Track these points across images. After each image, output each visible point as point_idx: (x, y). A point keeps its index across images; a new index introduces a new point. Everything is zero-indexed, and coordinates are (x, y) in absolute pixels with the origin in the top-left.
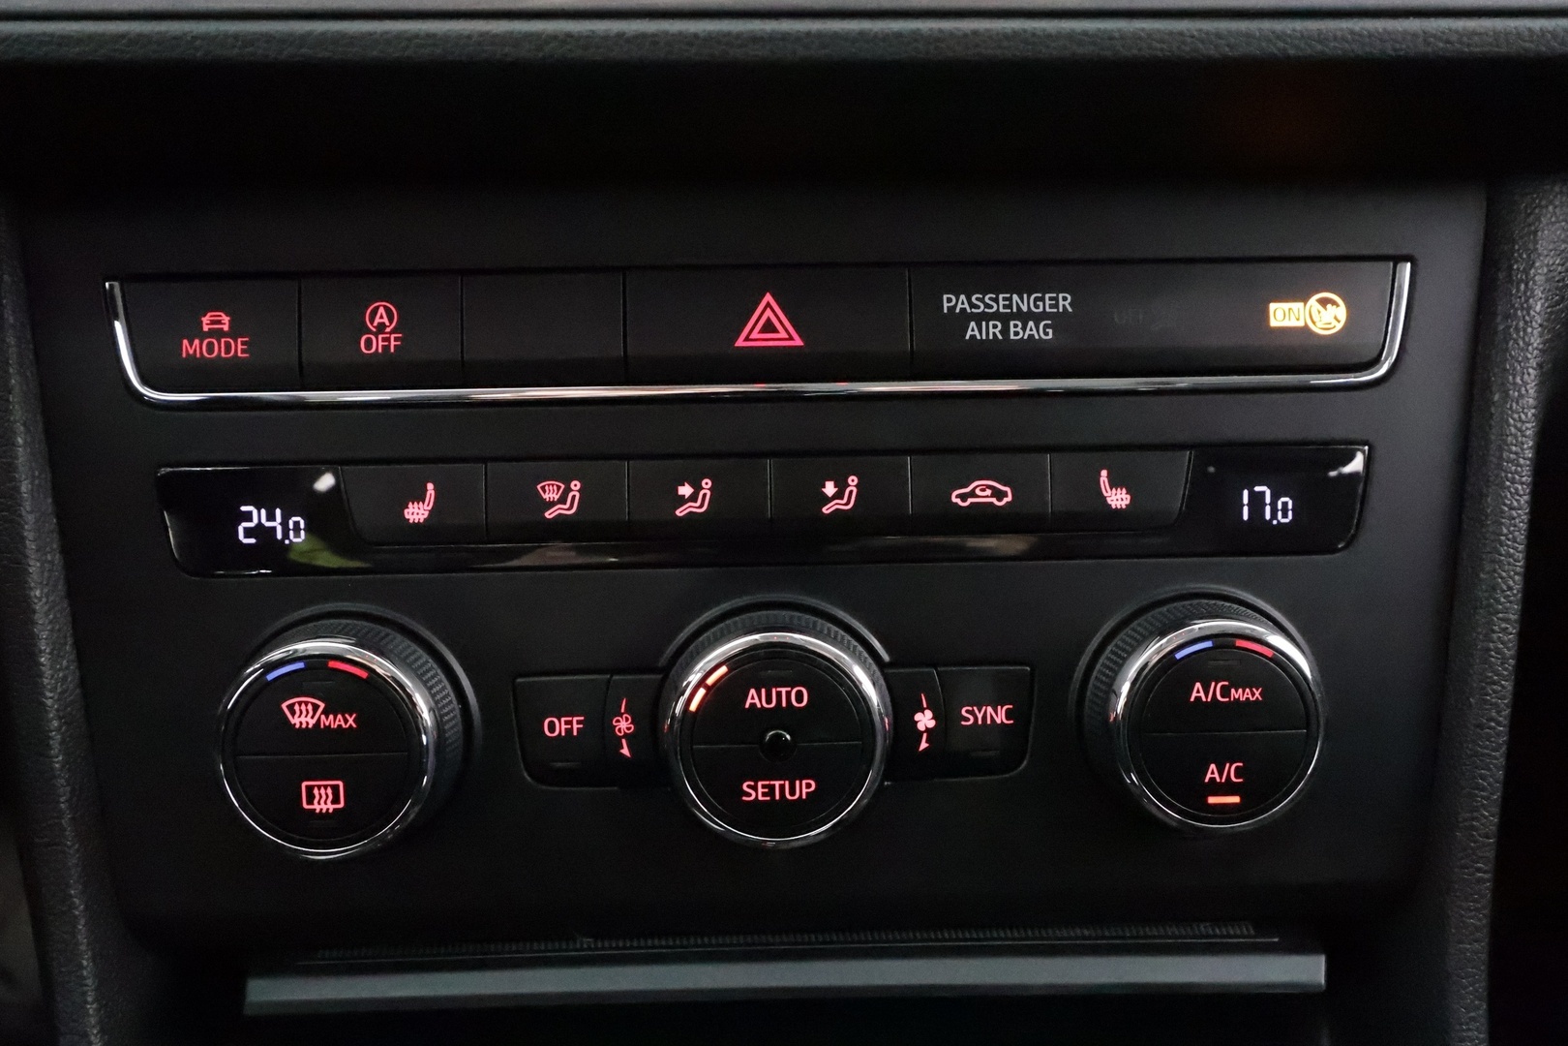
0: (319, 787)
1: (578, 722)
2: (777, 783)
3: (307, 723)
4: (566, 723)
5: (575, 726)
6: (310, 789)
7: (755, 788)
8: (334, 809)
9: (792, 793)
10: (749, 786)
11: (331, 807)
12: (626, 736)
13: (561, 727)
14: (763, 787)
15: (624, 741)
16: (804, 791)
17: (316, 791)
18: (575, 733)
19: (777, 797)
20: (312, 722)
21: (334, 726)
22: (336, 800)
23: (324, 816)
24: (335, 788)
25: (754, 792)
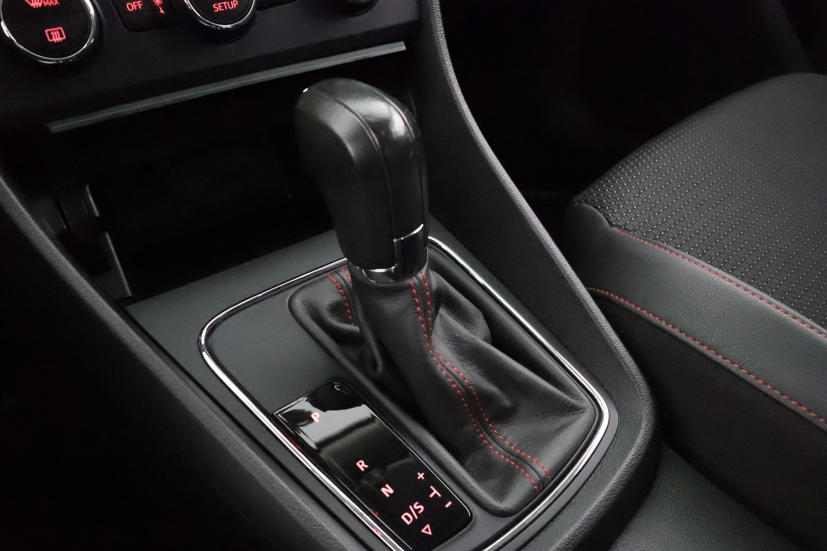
0: (53, 31)
1: (140, 3)
2: (225, 3)
3: (39, 5)
4: (136, 4)
5: (139, 5)
6: (49, 33)
7: (217, 6)
8: (62, 40)
9: (231, 6)
10: (215, 6)
11: (61, 39)
12: (160, 5)
13: (134, 6)
14: (221, 5)
15: (160, 8)
16: (235, 5)
17: (52, 33)
18: (140, 8)
19: (226, 9)
20: (40, 5)
21: (50, 5)
22: (62, 36)
23: (58, 43)
24: (60, 31)
25: (218, 8)
